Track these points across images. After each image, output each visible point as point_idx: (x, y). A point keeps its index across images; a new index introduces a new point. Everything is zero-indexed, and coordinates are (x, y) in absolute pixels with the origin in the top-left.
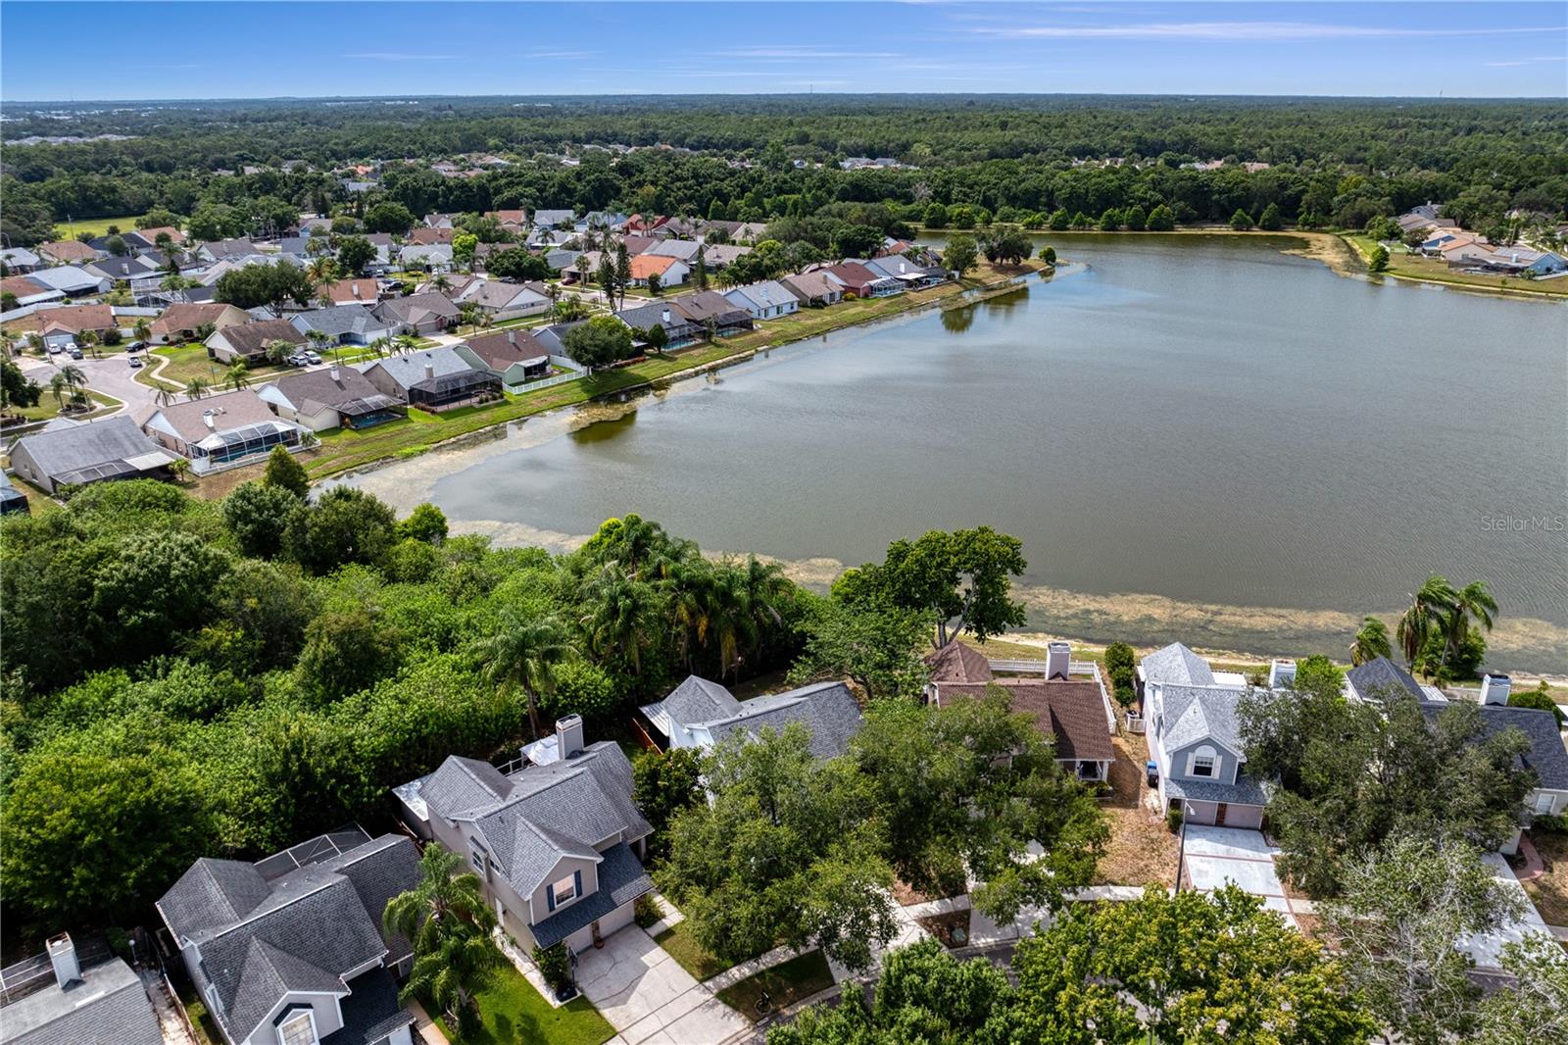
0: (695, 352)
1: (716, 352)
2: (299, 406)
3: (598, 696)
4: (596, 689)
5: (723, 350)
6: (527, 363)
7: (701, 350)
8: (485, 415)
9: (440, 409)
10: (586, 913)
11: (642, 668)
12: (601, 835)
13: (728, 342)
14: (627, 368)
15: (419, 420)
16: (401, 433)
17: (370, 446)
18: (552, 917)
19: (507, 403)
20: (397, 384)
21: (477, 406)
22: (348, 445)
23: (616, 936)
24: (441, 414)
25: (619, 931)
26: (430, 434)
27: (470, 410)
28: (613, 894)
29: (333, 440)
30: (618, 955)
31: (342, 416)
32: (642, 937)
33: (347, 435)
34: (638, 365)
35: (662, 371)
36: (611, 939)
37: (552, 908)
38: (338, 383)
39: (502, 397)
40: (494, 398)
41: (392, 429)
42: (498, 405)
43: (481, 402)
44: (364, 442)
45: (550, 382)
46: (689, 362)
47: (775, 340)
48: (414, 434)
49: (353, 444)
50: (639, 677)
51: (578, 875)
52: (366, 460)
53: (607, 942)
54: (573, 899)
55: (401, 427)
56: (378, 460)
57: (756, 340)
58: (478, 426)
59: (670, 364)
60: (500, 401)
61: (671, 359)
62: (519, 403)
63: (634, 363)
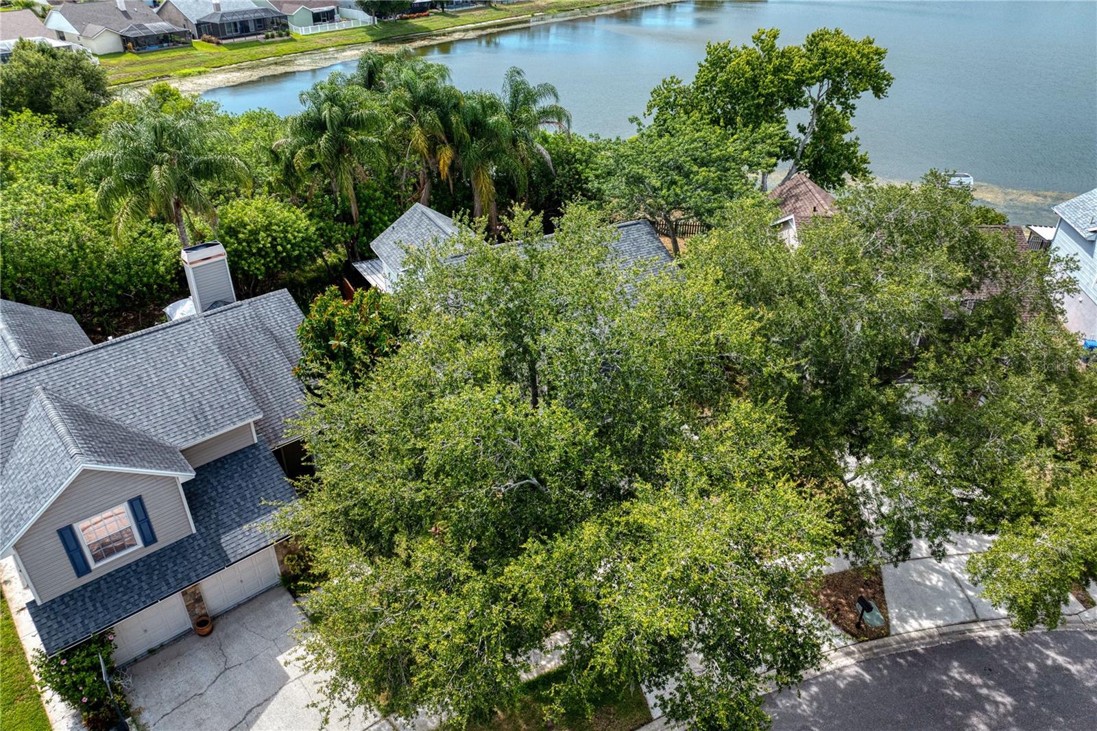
0: (477, 13)
1: (495, 14)
2: (81, 30)
3: (289, 242)
4: (285, 231)
5: (502, 12)
6: (316, 10)
7: (481, 12)
8: (268, 48)
9: (224, 42)
10: (163, 577)
11: (361, 213)
12: (206, 429)
13: (508, 7)
14: (410, 21)
15: (202, 48)
16: (182, 58)
17: (148, 67)
18: (85, 587)
19: (292, 40)
20: (186, 20)
21: (263, 41)
22: (127, 66)
23: (243, 610)
24: (226, 45)
25: (250, 600)
26: (212, 60)
27: (258, 43)
28: (225, 540)
29: (113, 61)
30: (235, 652)
31: (125, 39)
32: (292, 613)
33: (129, 57)
34: (421, 19)
35: (445, 25)
36: (231, 618)
37: (81, 567)
38: (125, 13)
39: (288, 34)
40: (281, 35)
41: (173, 54)
42: (284, 41)
43: (267, 37)
44: (142, 63)
45: (336, 26)
46: (470, 19)
47: (550, 8)
48: (196, 60)
49: (132, 64)
50: (357, 226)
51: (138, 507)
52: (142, 78)
53: (221, 623)
54: (138, 549)
55: (183, 53)
56: (154, 78)
57: (532, 7)
58: (261, 56)
59: (452, 20)
60: (286, 38)
61: (453, 16)
62: (304, 41)
63: (418, 17)
